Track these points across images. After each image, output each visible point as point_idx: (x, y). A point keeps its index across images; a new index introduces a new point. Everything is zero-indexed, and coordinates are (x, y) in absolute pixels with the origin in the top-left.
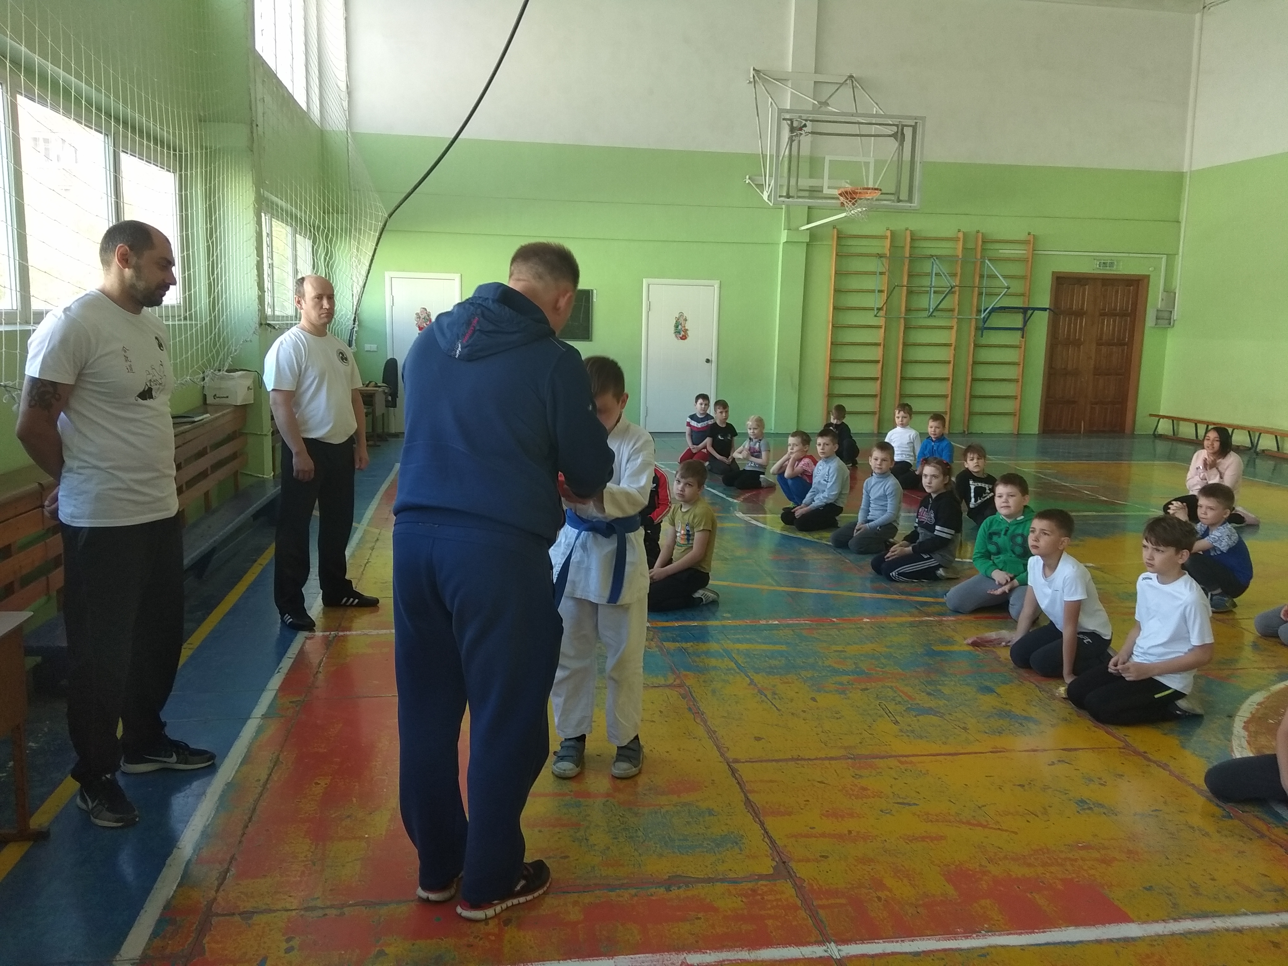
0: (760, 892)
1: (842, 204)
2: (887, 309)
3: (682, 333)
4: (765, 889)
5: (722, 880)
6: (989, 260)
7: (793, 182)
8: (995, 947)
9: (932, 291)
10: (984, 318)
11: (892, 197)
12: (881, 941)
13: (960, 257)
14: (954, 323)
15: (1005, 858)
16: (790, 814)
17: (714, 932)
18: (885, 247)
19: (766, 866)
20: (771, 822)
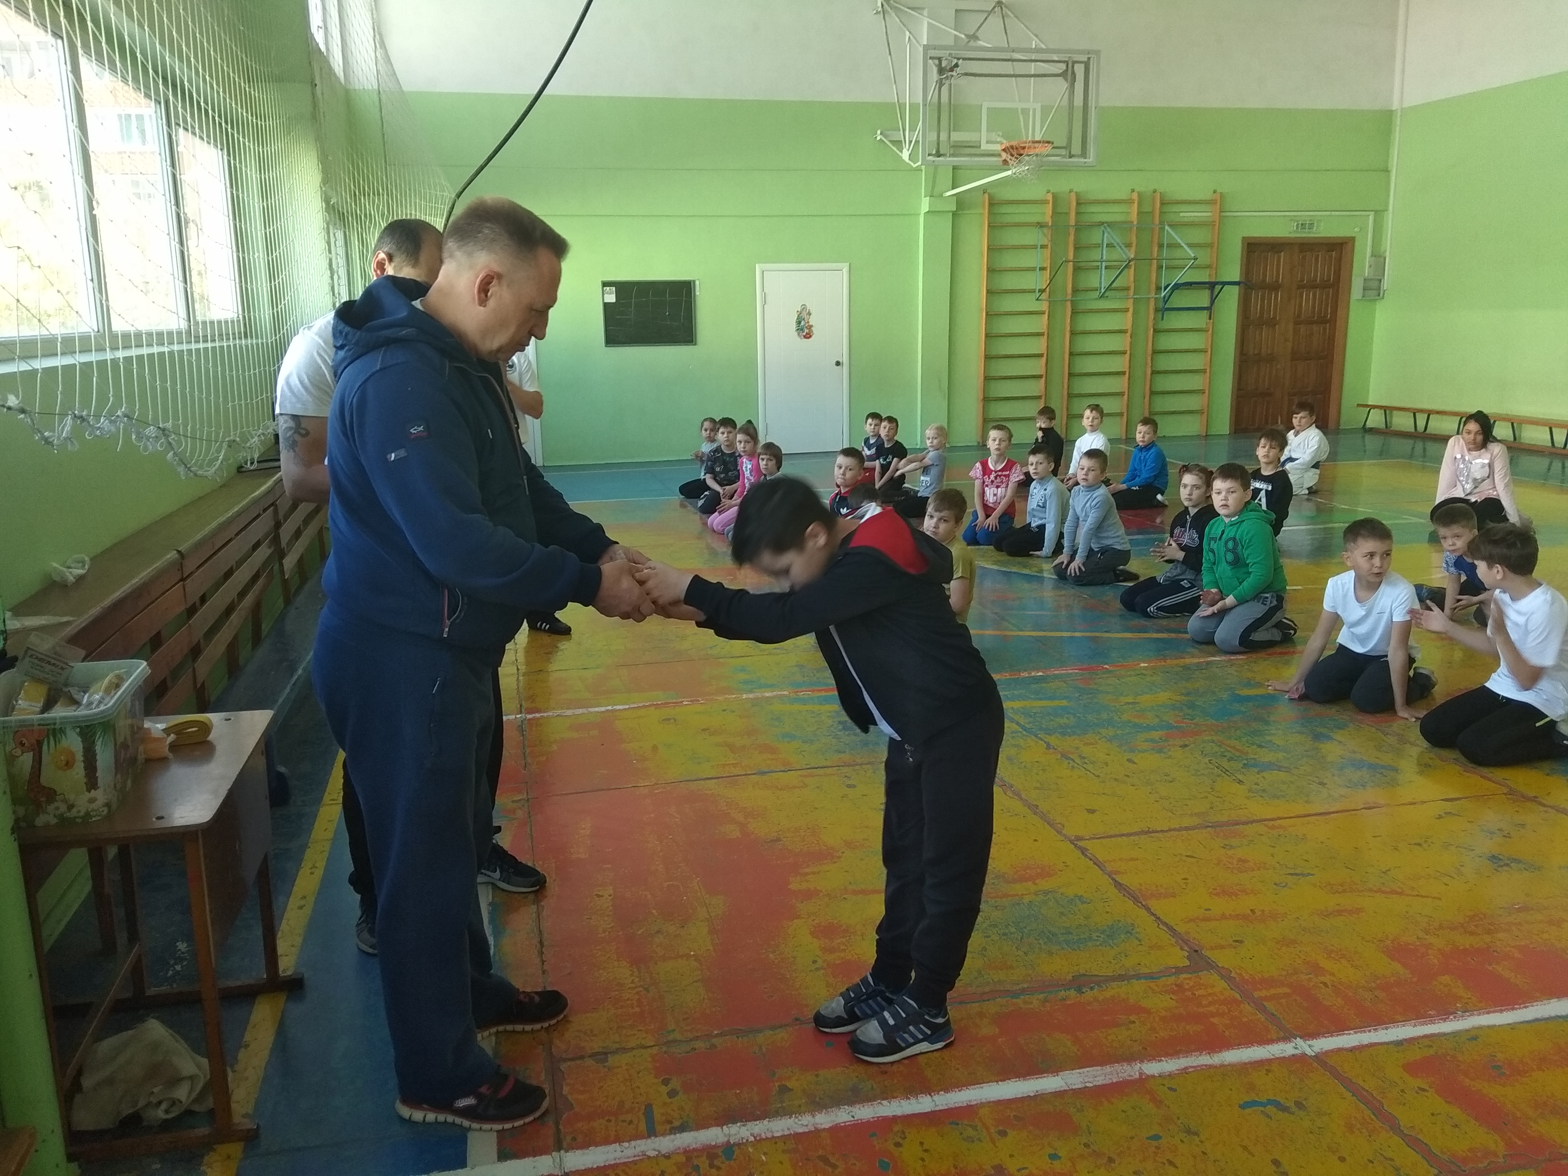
0: (1186, 987)
1: (1005, 162)
2: (1050, 291)
3: (806, 331)
4: (1191, 984)
5: (1138, 977)
6: (1169, 225)
7: (944, 136)
8: (1481, 1028)
9: (1104, 267)
10: (1165, 295)
11: (1063, 152)
12: (1352, 1032)
13: (1135, 223)
14: (1130, 304)
15: (1441, 927)
16: (1174, 896)
17: (1158, 1036)
18: (1046, 214)
19: (1178, 957)
20: (1156, 905)
